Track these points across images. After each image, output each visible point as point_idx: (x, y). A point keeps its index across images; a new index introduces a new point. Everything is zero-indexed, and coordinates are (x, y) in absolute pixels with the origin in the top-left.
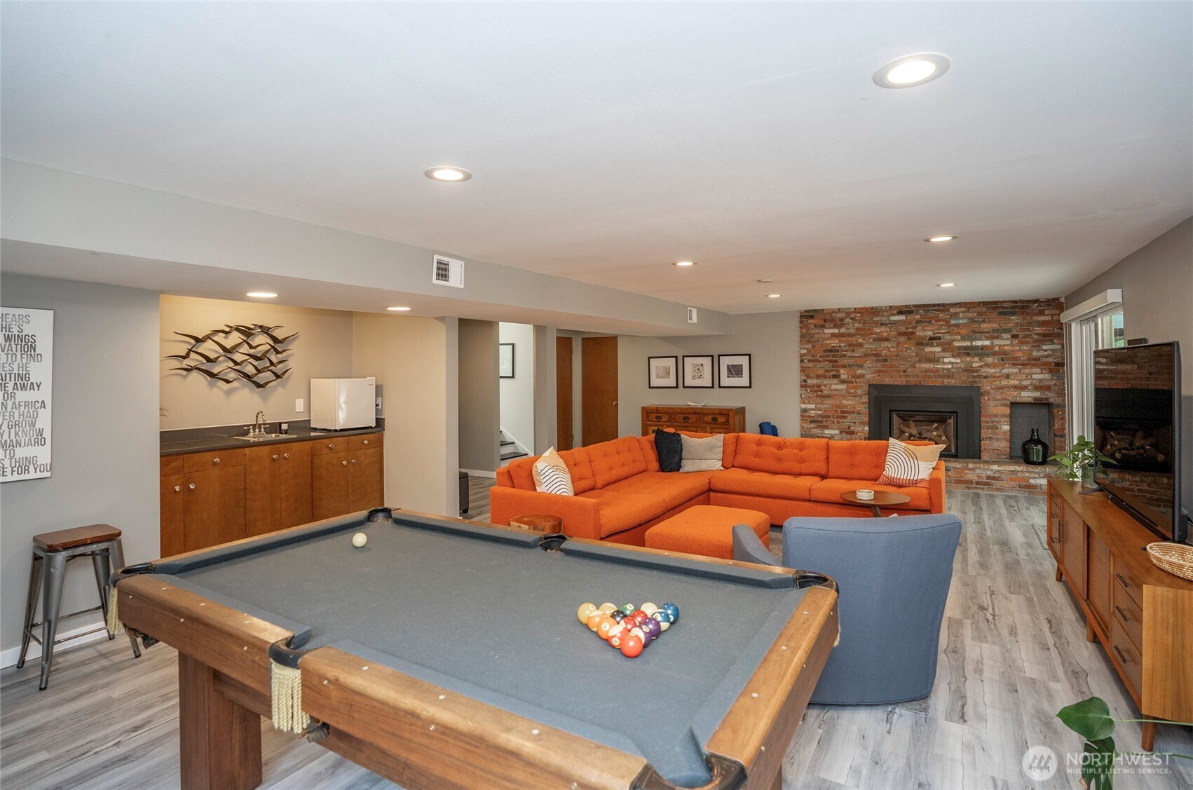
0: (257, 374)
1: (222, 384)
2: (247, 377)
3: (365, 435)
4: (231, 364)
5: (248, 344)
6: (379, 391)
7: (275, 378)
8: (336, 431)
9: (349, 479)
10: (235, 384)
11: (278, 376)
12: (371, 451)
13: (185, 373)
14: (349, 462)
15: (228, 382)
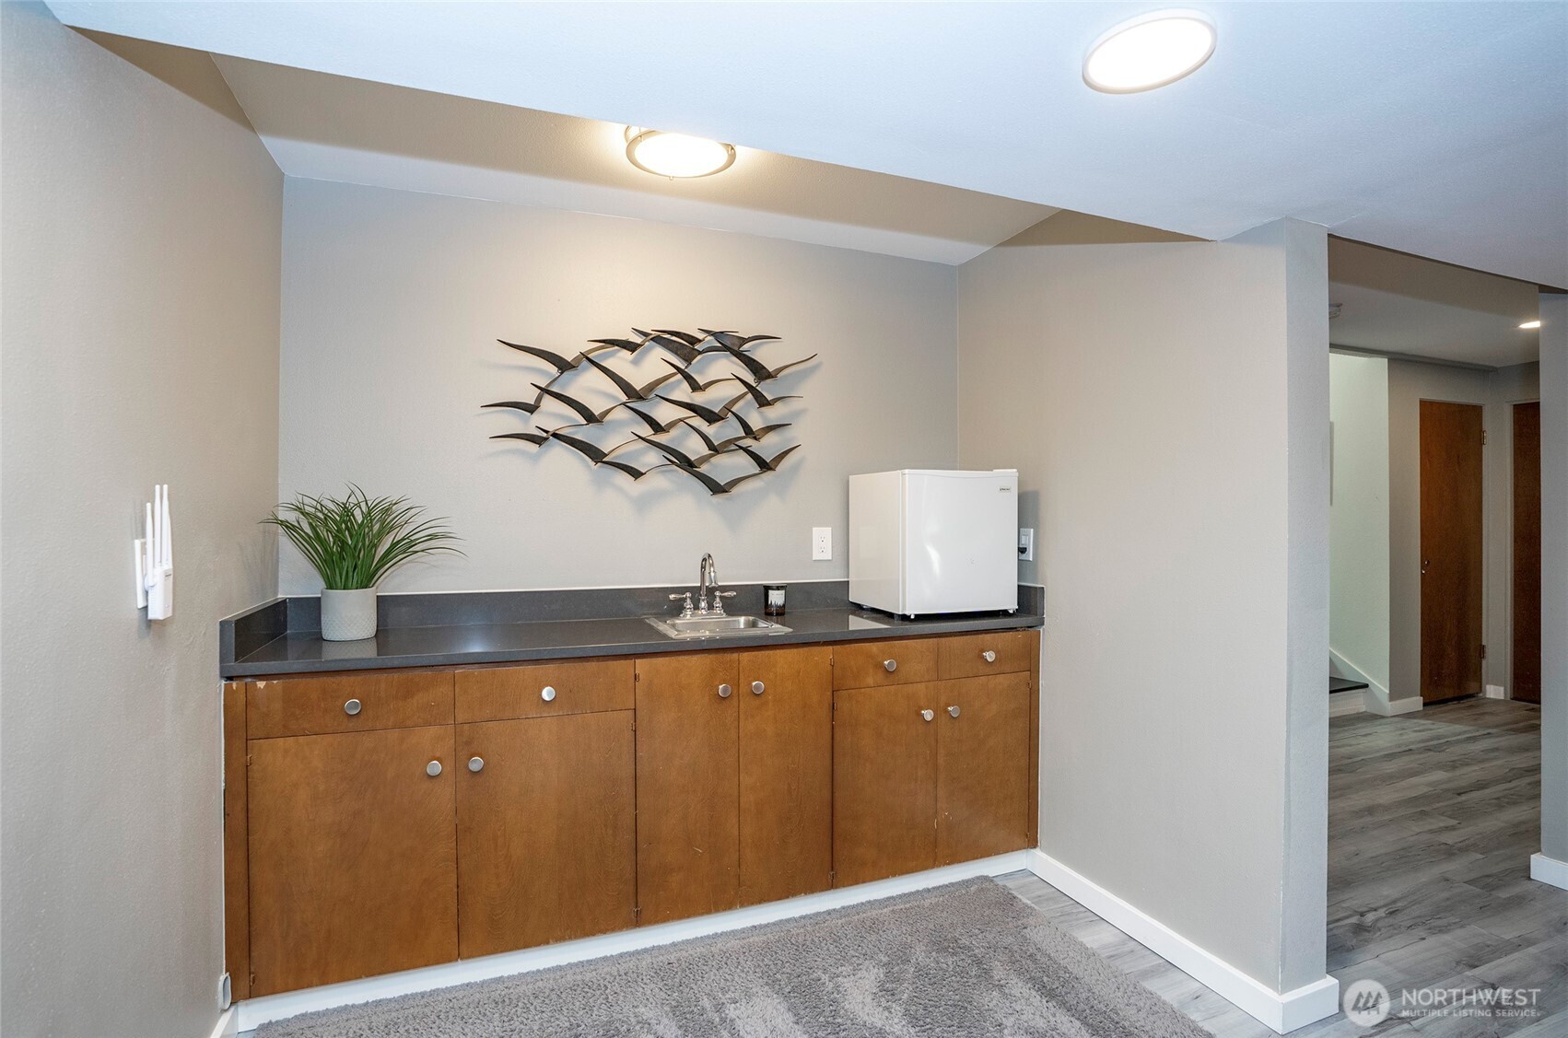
0: (712, 456)
1: (623, 479)
2: (687, 464)
3: (988, 637)
4: (646, 431)
5: (688, 378)
6: (1028, 510)
7: (757, 470)
8: (905, 618)
9: (941, 761)
10: (653, 482)
11: (764, 466)
12: (1003, 681)
13: (533, 447)
14: (940, 711)
15: (636, 474)
